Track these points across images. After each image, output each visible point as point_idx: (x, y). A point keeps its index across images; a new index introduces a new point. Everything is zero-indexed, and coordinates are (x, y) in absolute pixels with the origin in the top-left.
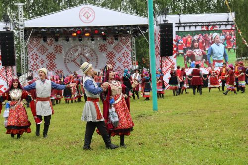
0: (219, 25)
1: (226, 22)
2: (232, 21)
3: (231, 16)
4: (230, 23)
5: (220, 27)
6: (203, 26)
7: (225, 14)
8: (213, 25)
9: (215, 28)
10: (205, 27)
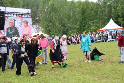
0: (24, 15)
1: (27, 13)
2: (30, 14)
3: (29, 11)
4: (29, 14)
5: (25, 16)
6: (17, 14)
7: (27, 9)
8: (22, 15)
9: (23, 16)
10: (18, 15)
